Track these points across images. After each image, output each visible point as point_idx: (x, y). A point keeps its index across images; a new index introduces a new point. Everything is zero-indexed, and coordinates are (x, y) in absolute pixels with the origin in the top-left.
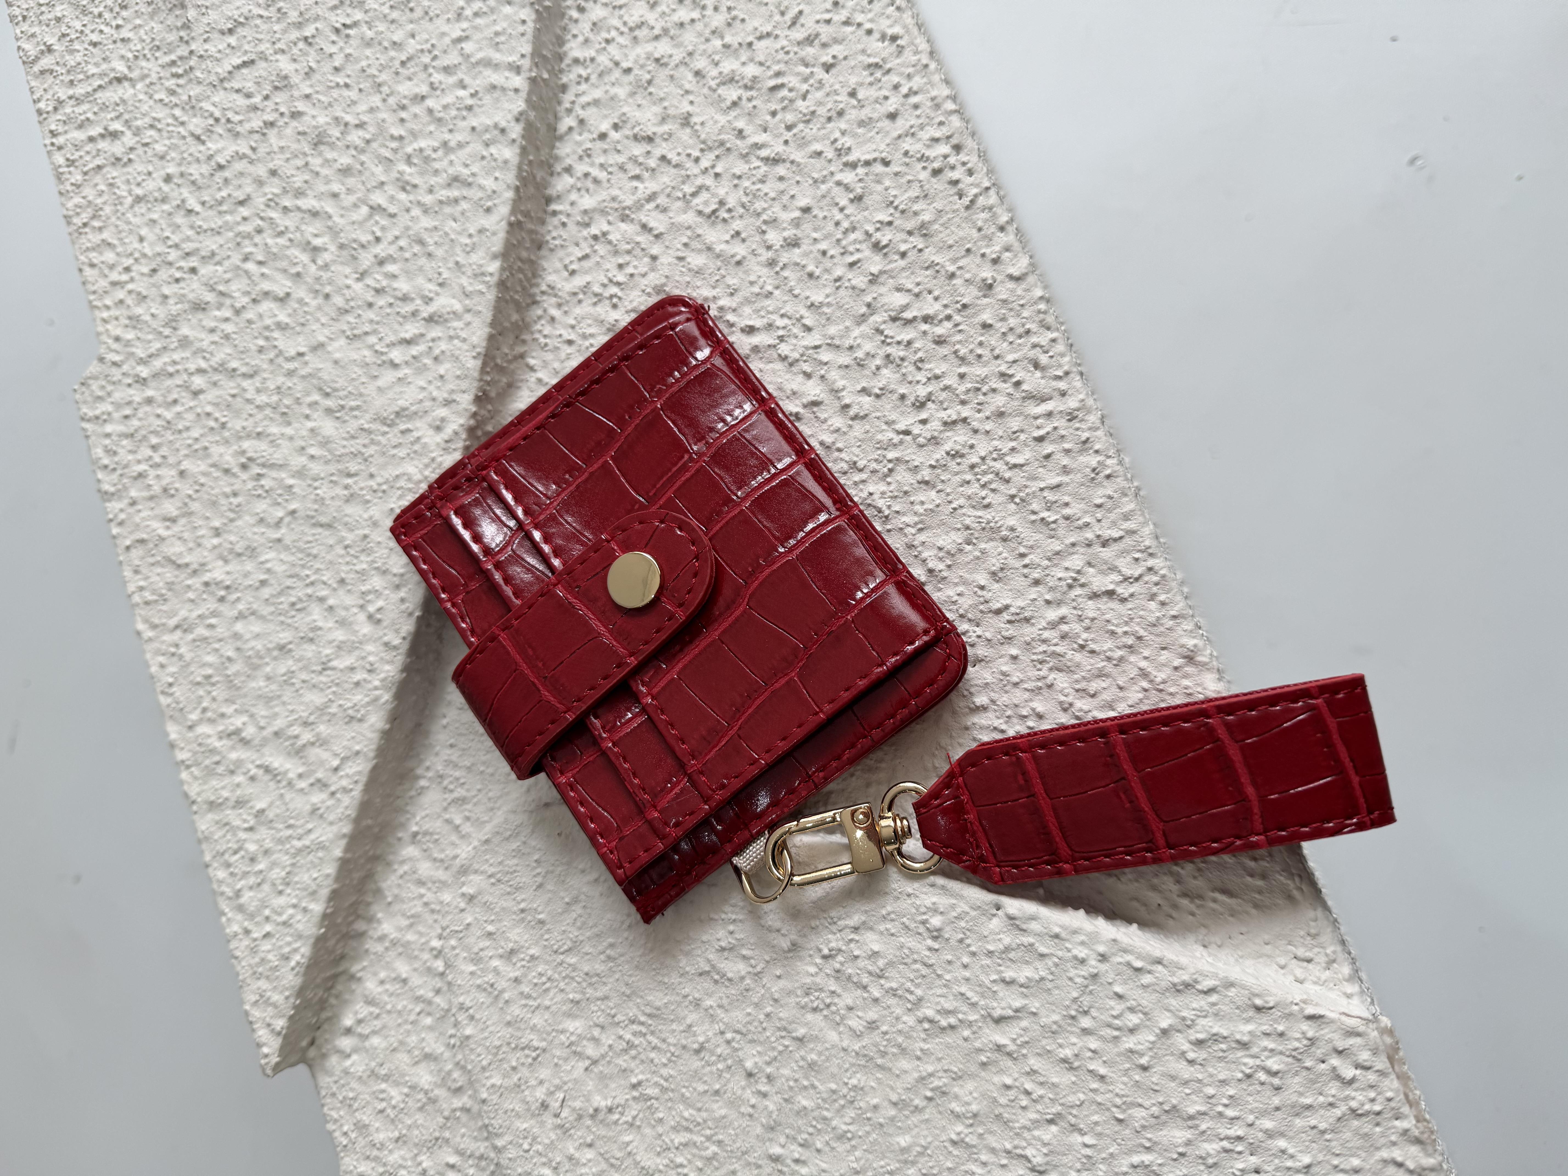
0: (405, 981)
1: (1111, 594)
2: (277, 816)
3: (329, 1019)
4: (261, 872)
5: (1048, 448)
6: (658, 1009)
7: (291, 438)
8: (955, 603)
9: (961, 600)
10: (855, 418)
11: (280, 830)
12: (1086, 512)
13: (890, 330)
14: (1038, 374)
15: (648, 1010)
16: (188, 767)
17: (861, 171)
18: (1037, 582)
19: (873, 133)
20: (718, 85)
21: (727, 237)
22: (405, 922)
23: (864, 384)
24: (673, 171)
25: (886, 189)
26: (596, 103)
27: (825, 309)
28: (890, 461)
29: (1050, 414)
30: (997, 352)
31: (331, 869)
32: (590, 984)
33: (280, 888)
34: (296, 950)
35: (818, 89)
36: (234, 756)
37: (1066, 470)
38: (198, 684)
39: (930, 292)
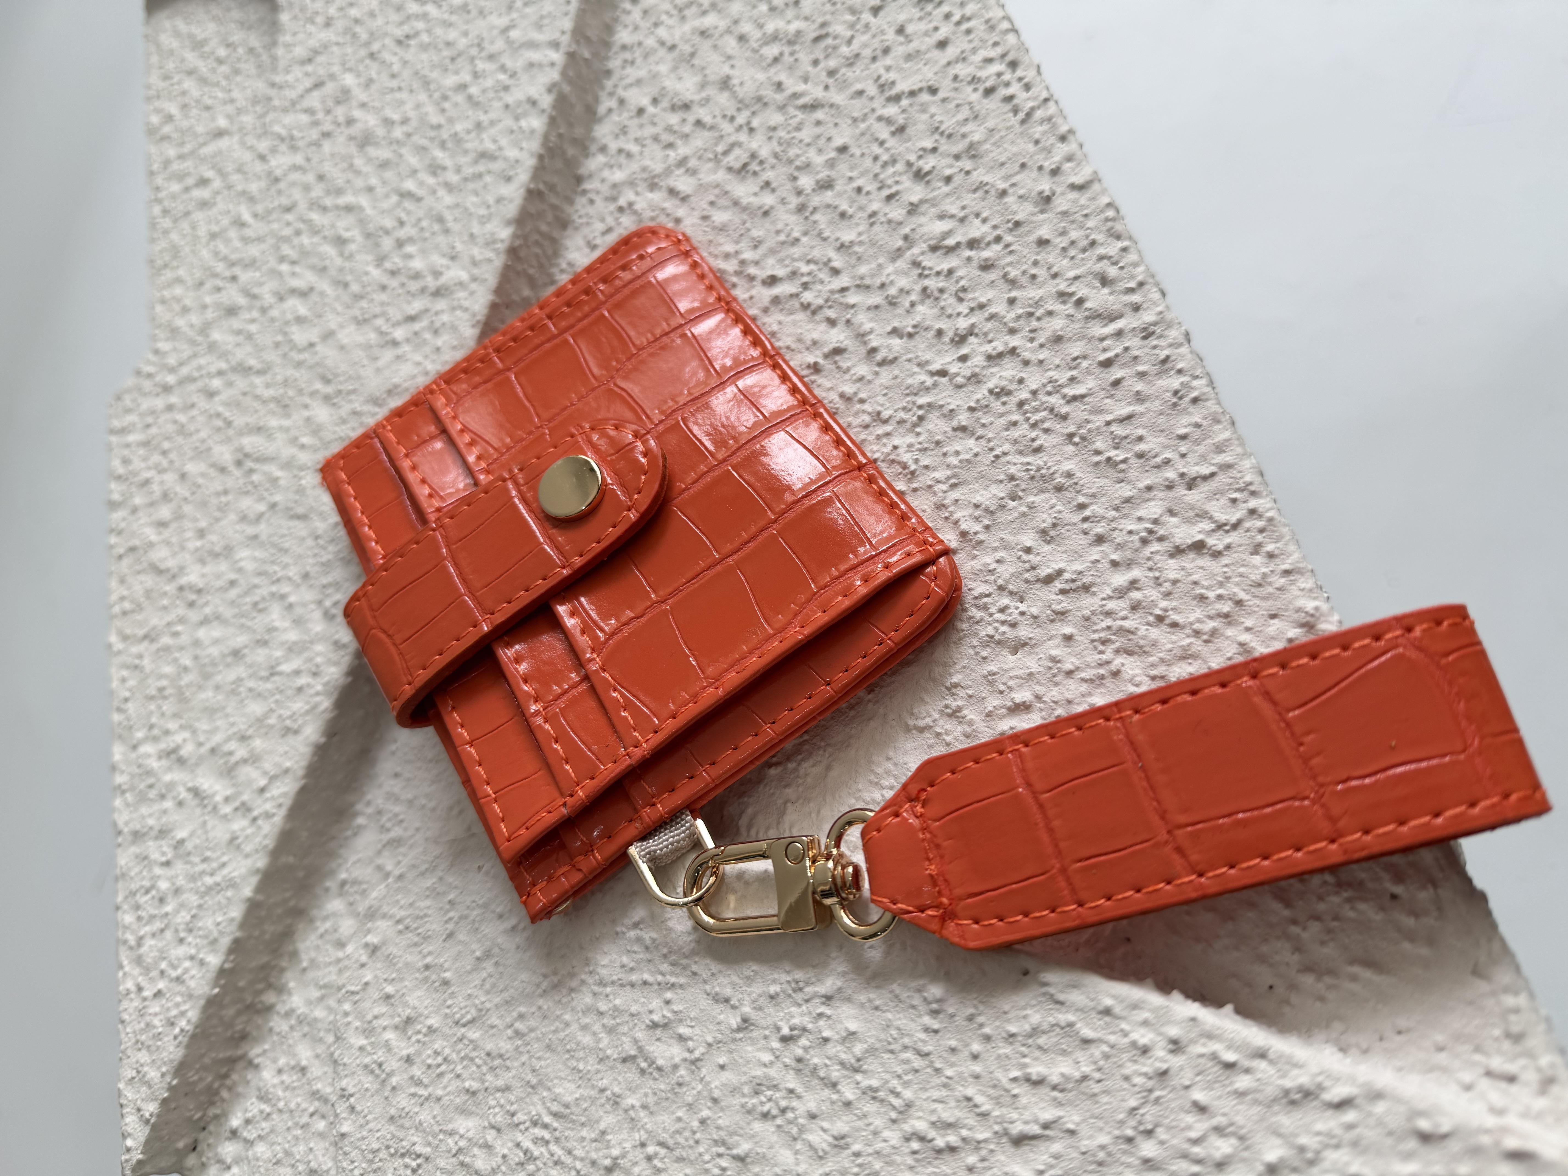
0: (303, 1070)
1: (1199, 547)
2: (196, 847)
3: (216, 1117)
4: (167, 914)
5: (1117, 373)
6: (567, 1106)
7: (287, 430)
8: (992, 572)
9: (1000, 568)
10: (883, 363)
11: (194, 865)
12: (1166, 447)
13: (928, 261)
14: (1106, 291)
15: (555, 1107)
16: (123, 792)
17: (905, 102)
18: (1100, 540)
19: (921, 65)
20: (761, 46)
21: (757, 189)
22: (316, 994)
23: (896, 324)
24: (707, 134)
25: (932, 116)
26: (639, 82)
27: (857, 249)
28: (920, 407)
29: (1119, 334)
30: (1055, 269)
31: (236, 912)
32: (492, 1069)
33: (182, 935)
34: (183, 1014)
35: (864, 33)
36: (168, 778)
37: (1139, 398)
38: (152, 698)
39: (977, 215)
